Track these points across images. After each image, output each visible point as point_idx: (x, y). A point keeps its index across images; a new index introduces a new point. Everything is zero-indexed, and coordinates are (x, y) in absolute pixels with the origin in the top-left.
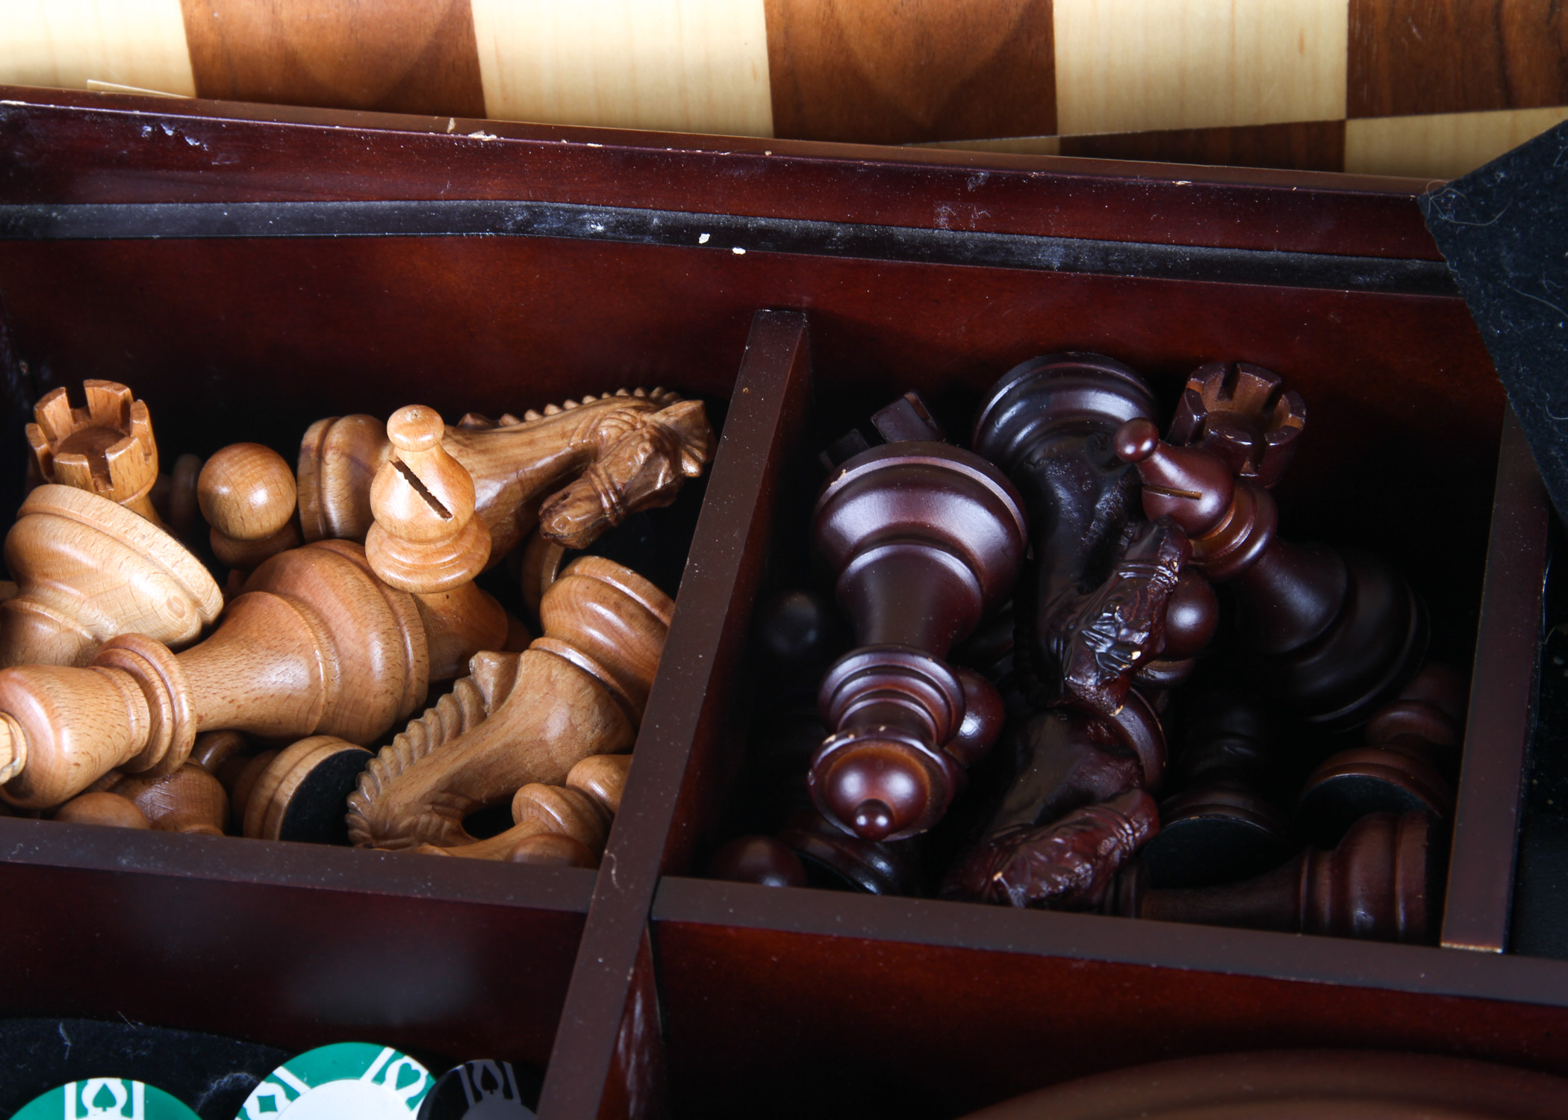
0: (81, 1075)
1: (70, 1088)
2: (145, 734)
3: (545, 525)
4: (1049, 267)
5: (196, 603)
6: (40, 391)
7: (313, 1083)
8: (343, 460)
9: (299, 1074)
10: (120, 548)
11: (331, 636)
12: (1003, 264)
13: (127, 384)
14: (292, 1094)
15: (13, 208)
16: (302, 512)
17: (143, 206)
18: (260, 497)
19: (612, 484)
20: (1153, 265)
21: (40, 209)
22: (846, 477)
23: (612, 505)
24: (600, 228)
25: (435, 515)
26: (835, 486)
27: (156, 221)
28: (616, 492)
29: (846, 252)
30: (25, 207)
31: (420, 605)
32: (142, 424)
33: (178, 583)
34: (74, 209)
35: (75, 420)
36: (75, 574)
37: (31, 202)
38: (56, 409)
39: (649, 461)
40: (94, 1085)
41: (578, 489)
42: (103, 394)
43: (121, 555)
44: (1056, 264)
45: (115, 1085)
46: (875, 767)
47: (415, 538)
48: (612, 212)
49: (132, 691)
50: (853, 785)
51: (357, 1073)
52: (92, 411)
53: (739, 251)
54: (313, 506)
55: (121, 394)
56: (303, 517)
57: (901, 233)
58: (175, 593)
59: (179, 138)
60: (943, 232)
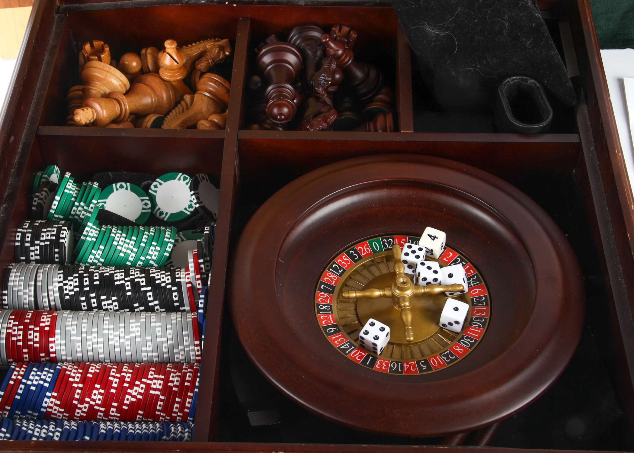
0: (116, 182)
1: (114, 185)
2: (119, 112)
3: (197, 67)
4: (302, 5)
5: (125, 86)
6: (84, 43)
7: (165, 181)
8: (151, 56)
9: (162, 180)
10: (109, 73)
11: (154, 92)
12: (292, 5)
13: (102, 40)
14: (161, 184)
15: (72, 5)
16: (143, 67)
17: (101, 3)
18: (134, 64)
19: (211, 57)
20: (323, 4)
21: (78, 5)
22: (264, 50)
23: (211, 62)
24: (204, 2)
25: (176, 64)
26: (262, 53)
27: (104, 6)
28: (212, 59)
29: (257, 4)
30: (74, 5)
31: (172, 85)
32: (107, 49)
33: (121, 81)
34: (85, 5)
35: (92, 50)
36: (100, 80)
37: (75, 3)
38: (88, 47)
39: (218, 52)
40: (119, 184)
41: (203, 59)
42: (97, 44)
43: (109, 75)
44: (303, 4)
45: (123, 184)
46: (280, 106)
47: (170, 69)
49: (116, 102)
50: (275, 110)
51: (174, 179)
52: (95, 48)
53: (235, 5)
54: (146, 66)
55: (102, 43)
56: (143, 69)
58: (121, 83)
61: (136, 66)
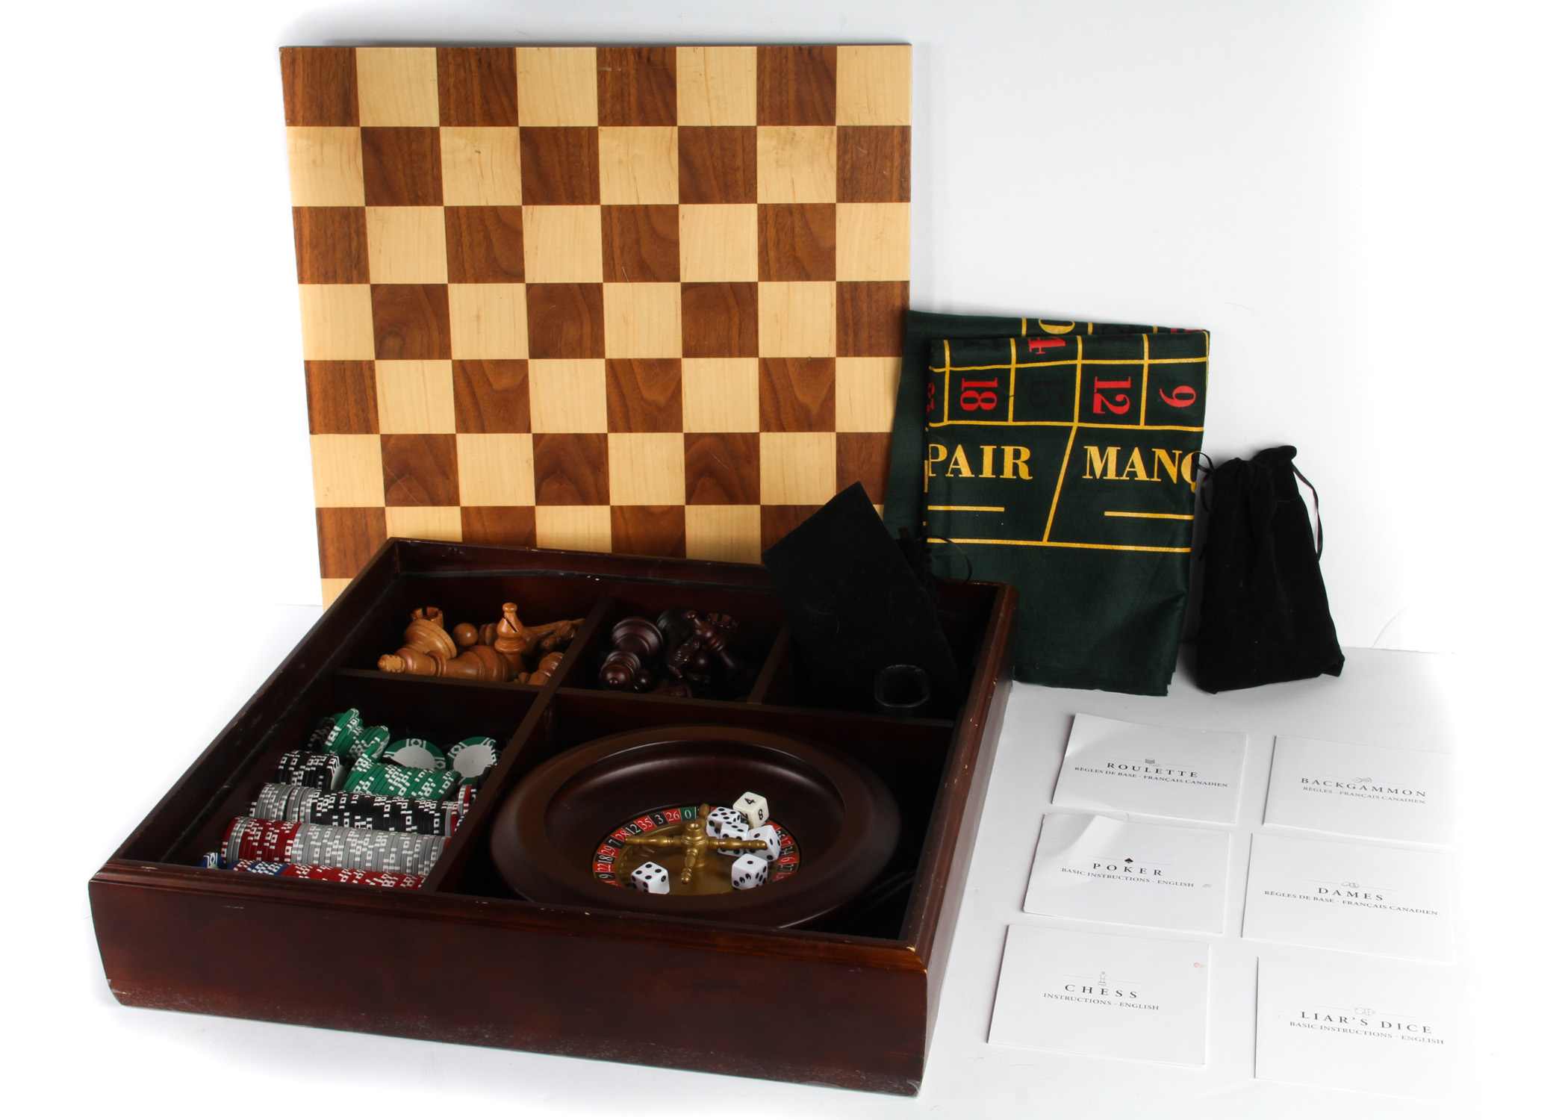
0: (411, 738)
1: (408, 740)
2: (434, 671)
3: (542, 645)
5: (450, 651)
6: (418, 608)
7: (468, 745)
9: (465, 744)
11: (484, 662)
13: (437, 606)
14: (463, 748)
17: (447, 572)
18: (469, 635)
22: (618, 625)
23: (559, 641)
24: (563, 575)
25: (514, 632)
26: (615, 627)
27: (451, 575)
28: (560, 638)
29: (624, 581)
31: (507, 660)
32: (441, 615)
33: (446, 643)
34: (430, 573)
35: (423, 613)
36: (422, 638)
38: (419, 612)
39: (570, 630)
40: (414, 740)
41: (551, 638)
42: (431, 610)
43: (433, 633)
45: (419, 741)
46: (616, 671)
47: (507, 638)
48: (566, 572)
49: (432, 660)
50: (610, 676)
51: (479, 743)
52: (428, 612)
53: (597, 579)
55: (436, 609)
56: (479, 639)
57: (639, 578)
58: (445, 646)
59: (458, 552)
60: (650, 578)
61: (471, 636)
